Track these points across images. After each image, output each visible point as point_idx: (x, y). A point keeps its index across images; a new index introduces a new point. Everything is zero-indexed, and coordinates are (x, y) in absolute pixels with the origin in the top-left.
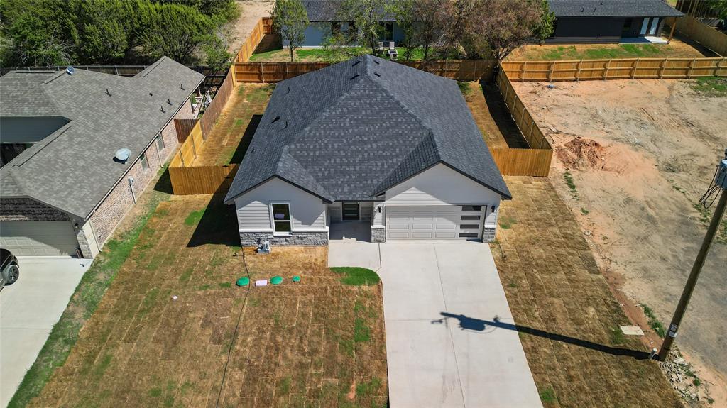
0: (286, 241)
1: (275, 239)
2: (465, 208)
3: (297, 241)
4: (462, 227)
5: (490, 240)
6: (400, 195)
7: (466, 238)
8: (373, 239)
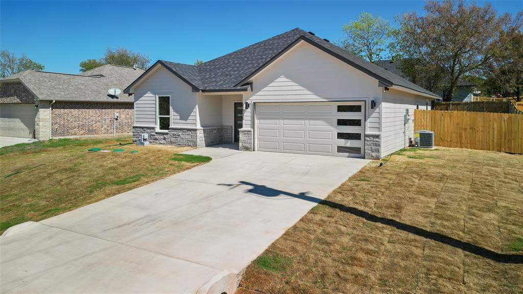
0: (165, 139)
1: (157, 136)
2: (341, 109)
3: (173, 139)
4: (341, 136)
5: (374, 154)
6: (266, 89)
7: (347, 154)
8: (240, 144)
